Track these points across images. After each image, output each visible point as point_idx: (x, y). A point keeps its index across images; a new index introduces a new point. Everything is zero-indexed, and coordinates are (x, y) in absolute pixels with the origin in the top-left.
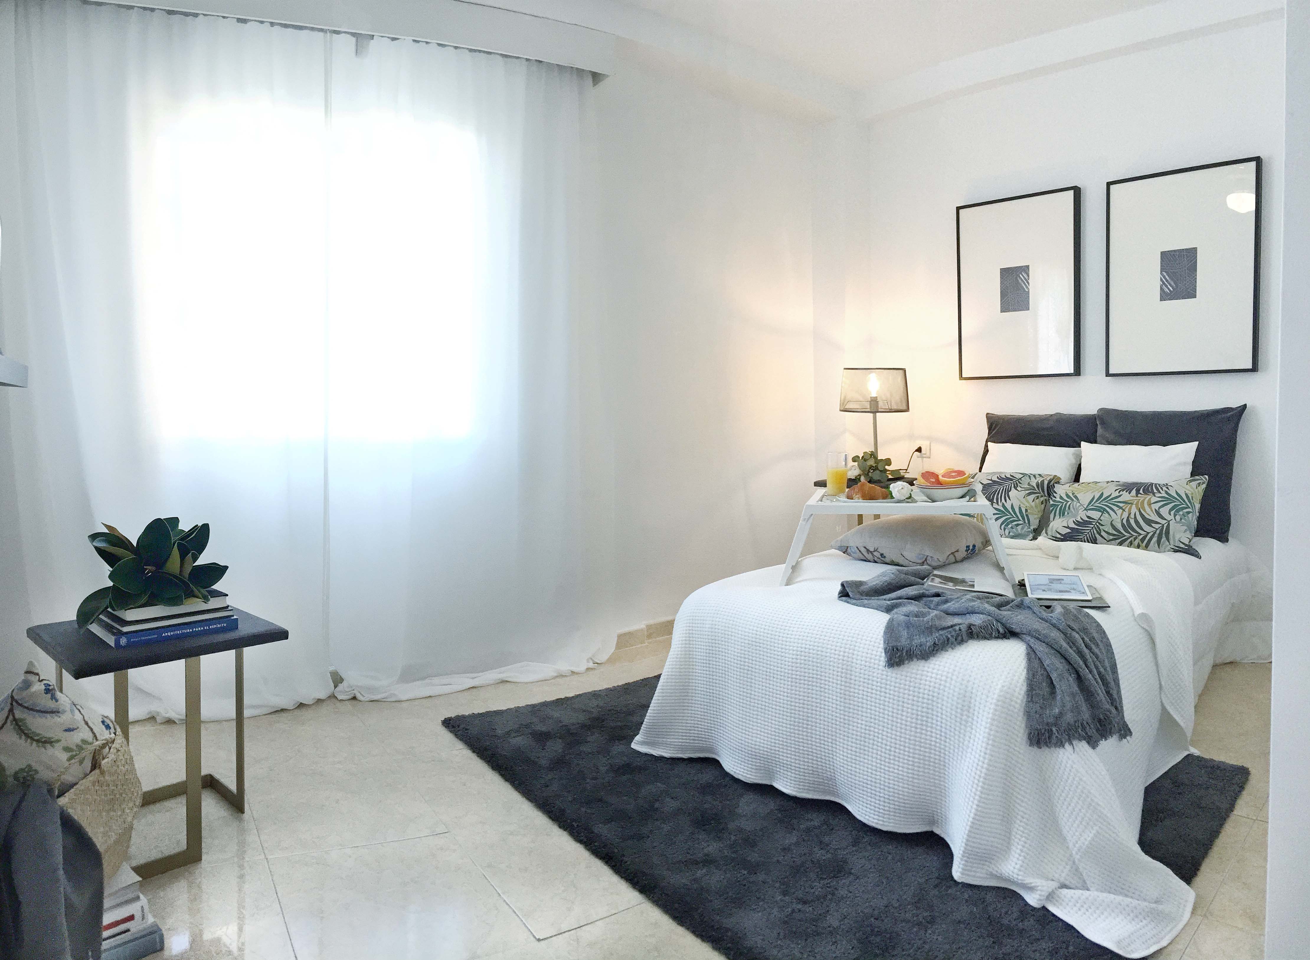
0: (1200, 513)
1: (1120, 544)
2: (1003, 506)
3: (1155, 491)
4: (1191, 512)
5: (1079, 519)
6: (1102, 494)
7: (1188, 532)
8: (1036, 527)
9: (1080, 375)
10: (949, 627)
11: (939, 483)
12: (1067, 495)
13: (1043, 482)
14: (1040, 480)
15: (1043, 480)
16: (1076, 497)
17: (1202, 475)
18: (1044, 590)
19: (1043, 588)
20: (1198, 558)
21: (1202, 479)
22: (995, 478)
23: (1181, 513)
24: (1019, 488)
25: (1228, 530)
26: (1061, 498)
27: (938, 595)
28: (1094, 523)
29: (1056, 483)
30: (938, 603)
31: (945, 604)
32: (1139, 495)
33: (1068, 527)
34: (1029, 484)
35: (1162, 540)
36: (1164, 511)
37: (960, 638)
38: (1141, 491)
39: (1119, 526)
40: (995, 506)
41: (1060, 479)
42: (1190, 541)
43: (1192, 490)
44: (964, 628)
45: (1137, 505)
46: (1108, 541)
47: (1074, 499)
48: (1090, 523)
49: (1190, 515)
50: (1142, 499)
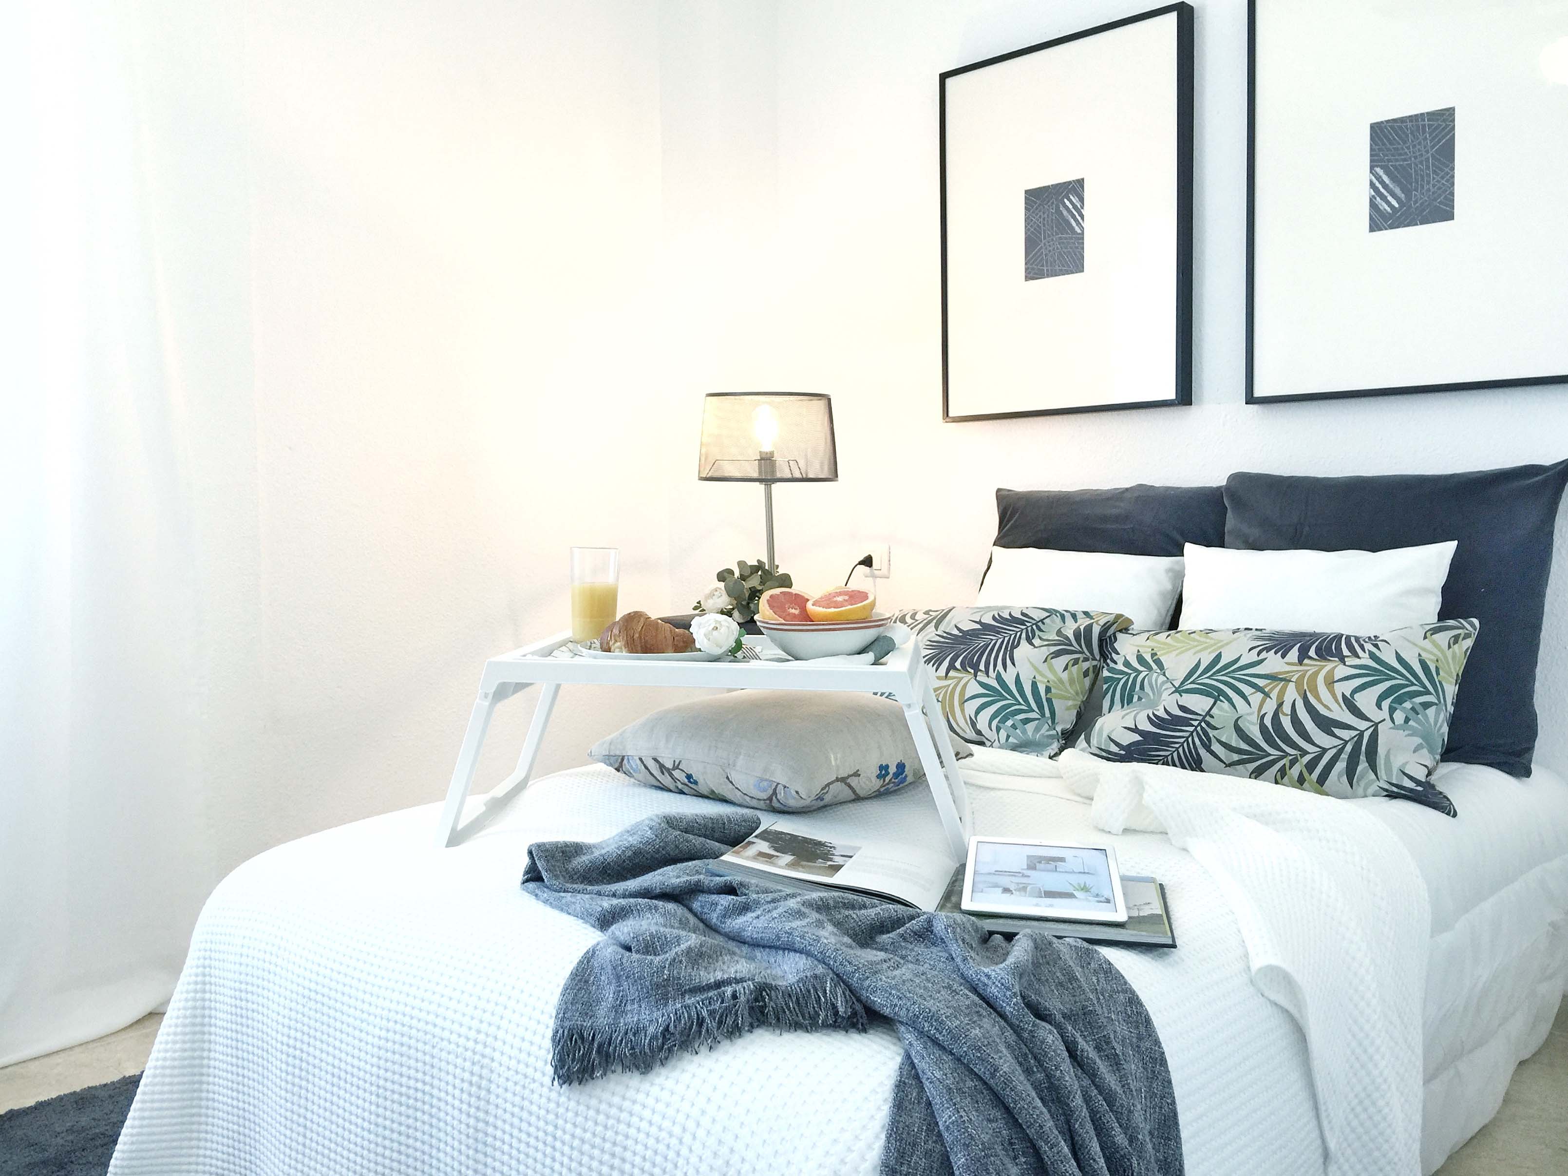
0: (1456, 705)
1: (1257, 774)
2: (999, 678)
3: (1346, 652)
4: (1436, 704)
5: (1161, 713)
6: (1218, 657)
7: (1425, 751)
8: (1068, 726)
9: (1190, 403)
10: (709, 987)
11: (806, 617)
12: (1140, 659)
13: (1089, 628)
14: (1083, 623)
15: (1091, 626)
16: (1159, 663)
17: (1465, 618)
18: (1006, 890)
19: (1006, 881)
20: (1448, 814)
21: (1464, 627)
22: (988, 620)
23: (1408, 705)
24: (1036, 642)
25: (1530, 749)
26: (1127, 664)
27: (730, 890)
28: (1196, 723)
29: (1120, 631)
30: (727, 909)
31: (740, 914)
32: (1306, 661)
33: (1135, 730)
34: (1059, 633)
35: (1359, 768)
36: (1366, 701)
37: (730, 1021)
38: (1312, 653)
39: (1255, 732)
40: (981, 677)
41: (1131, 622)
42: (1429, 774)
43: (1435, 651)
44: (744, 990)
45: (1299, 684)
46: (1227, 766)
47: (1154, 667)
48: (1187, 722)
49: (1431, 711)
50: (1314, 669)
